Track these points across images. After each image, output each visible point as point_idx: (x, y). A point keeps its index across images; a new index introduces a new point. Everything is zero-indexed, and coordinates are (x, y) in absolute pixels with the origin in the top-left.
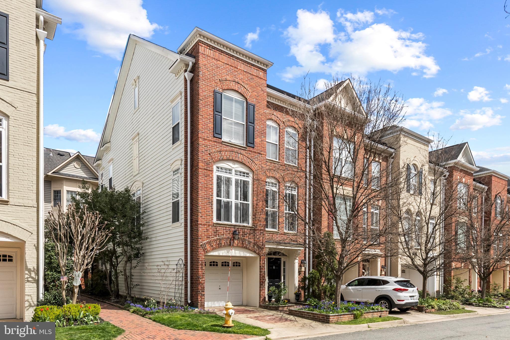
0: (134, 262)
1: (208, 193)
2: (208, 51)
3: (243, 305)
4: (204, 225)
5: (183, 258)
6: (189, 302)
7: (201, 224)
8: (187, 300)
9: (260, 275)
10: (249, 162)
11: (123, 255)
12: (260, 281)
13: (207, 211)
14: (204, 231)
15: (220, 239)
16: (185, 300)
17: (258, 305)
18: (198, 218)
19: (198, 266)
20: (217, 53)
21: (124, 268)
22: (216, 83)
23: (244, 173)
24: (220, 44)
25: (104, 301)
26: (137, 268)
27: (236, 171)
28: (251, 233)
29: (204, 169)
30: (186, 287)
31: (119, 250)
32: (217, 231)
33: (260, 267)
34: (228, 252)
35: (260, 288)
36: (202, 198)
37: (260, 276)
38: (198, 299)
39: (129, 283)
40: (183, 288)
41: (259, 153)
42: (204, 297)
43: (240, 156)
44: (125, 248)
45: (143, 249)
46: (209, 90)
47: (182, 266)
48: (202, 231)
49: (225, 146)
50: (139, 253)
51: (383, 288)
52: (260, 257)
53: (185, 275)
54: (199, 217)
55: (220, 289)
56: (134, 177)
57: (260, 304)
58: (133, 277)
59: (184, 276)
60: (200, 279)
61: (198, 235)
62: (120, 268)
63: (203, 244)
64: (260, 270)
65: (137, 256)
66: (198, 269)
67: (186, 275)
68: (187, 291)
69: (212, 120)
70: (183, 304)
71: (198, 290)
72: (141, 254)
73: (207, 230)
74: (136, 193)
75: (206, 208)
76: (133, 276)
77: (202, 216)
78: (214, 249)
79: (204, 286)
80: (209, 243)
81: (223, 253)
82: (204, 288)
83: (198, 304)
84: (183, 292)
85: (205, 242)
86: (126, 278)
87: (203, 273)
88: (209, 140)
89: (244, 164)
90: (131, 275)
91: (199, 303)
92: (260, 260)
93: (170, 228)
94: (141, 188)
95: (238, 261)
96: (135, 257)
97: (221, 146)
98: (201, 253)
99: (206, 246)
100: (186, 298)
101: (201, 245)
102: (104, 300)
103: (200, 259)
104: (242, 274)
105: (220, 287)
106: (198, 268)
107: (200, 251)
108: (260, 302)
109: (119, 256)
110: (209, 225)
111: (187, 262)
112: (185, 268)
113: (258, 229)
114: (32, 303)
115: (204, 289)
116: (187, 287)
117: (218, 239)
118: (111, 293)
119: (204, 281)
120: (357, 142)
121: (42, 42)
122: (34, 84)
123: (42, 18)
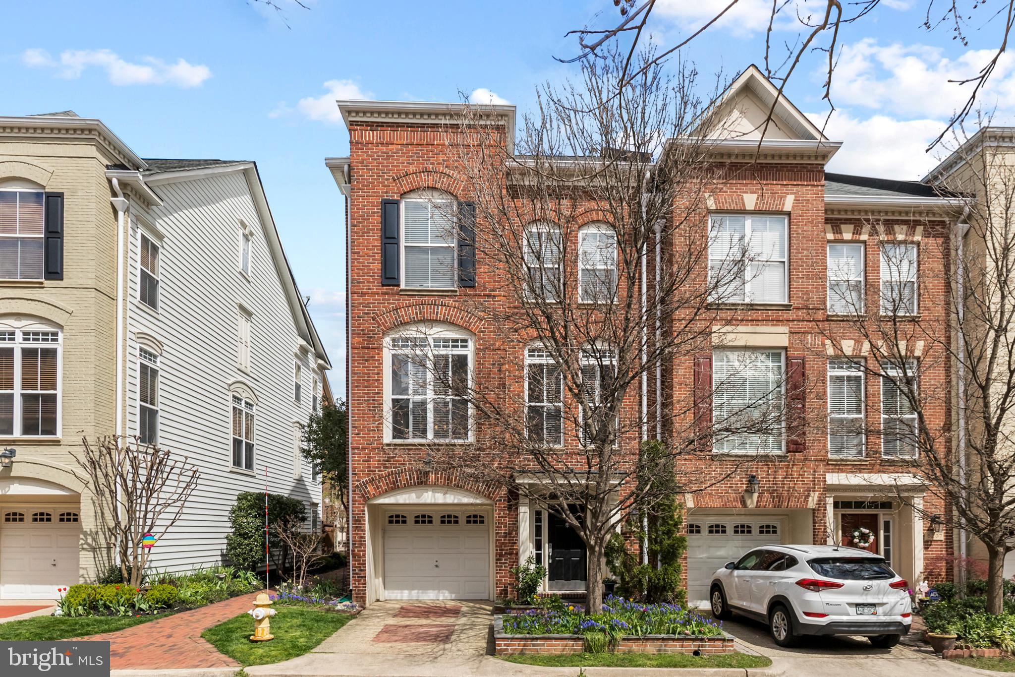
1: (370, 390)
2: (369, 133)
3: (490, 599)
4: (364, 449)
7: (356, 448)
9: (497, 540)
10: (462, 318)
13: (368, 424)
14: (363, 461)
15: (397, 473)
20: (388, 132)
22: (385, 186)
23: (455, 341)
24: (393, 113)
27: (435, 340)
28: (469, 457)
29: (363, 348)
32: (391, 457)
36: (358, 400)
41: (489, 296)
43: (442, 309)
46: (371, 202)
48: (359, 461)
49: (406, 298)
51: (782, 578)
52: (495, 504)
55: (437, 566)
57: (496, 600)
60: (356, 547)
61: (352, 467)
63: (360, 484)
69: (378, 257)
73: (369, 457)
75: (368, 417)
77: (357, 434)
80: (372, 481)
81: (406, 500)
83: (352, 594)
85: (364, 480)
87: (362, 537)
88: (373, 294)
89: (452, 324)
91: (354, 592)
92: (496, 511)
97: (397, 300)
98: (357, 501)
99: (367, 488)
101: (357, 486)
103: (355, 511)
104: (487, 538)
105: (437, 564)
107: (355, 497)
108: (496, 597)
110: (373, 449)
114: (88, 579)
115: (364, 567)
117: (392, 473)
120: (797, 210)
121: (121, 214)
122: (93, 275)
123: (115, 182)
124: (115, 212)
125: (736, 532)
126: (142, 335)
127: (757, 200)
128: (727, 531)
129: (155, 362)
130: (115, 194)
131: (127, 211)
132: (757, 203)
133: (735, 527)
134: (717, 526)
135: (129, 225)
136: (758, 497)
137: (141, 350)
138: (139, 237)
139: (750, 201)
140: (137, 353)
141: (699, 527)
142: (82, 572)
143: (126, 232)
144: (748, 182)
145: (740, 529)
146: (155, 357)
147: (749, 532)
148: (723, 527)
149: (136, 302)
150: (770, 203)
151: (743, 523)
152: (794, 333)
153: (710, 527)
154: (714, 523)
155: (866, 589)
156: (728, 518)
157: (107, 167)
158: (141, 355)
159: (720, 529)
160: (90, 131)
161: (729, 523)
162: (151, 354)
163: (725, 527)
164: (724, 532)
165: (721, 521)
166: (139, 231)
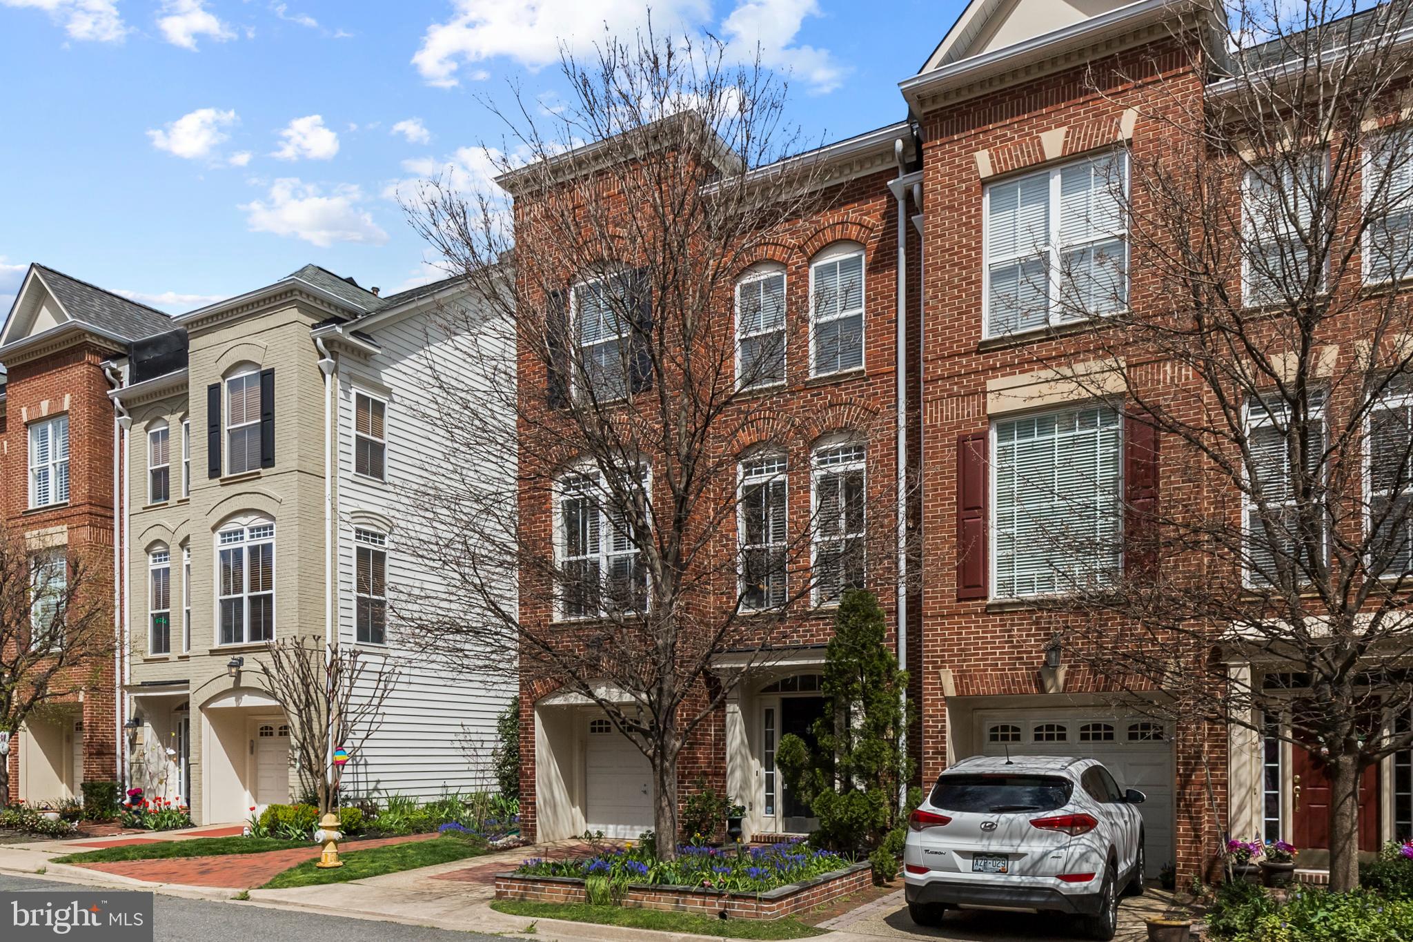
29: (529, 498)
32: (559, 642)
48: (527, 649)
49: (574, 421)
55: (645, 792)
63: (527, 680)
69: (544, 372)
75: (536, 590)
77: (525, 614)
78: (551, 691)
85: (531, 674)
88: (540, 424)
97: (565, 426)
98: (524, 703)
99: (533, 685)
101: (524, 684)
103: (523, 716)
107: (523, 698)
120: (1144, 132)
121: (328, 377)
122: (295, 456)
123: (319, 341)
124: (324, 376)
125: (1084, 737)
126: (358, 514)
127: (1067, 136)
128: (1068, 737)
129: (382, 543)
130: (322, 356)
131: (335, 371)
132: (1066, 142)
133: (1082, 729)
134: (1050, 727)
135: (339, 387)
136: (1067, 673)
137: (358, 531)
138: (353, 398)
139: (1053, 142)
140: (353, 535)
141: (1018, 730)
142: (291, 791)
143: (333, 395)
144: (1050, 108)
145: (1091, 732)
146: (382, 537)
147: (1109, 737)
148: (1061, 728)
149: (350, 476)
150: (1091, 135)
151: (1096, 721)
152: (1135, 366)
153: (1036, 730)
154: (1045, 722)
155: (989, 828)
156: (1071, 712)
157: (314, 326)
158: (357, 537)
159: (1056, 733)
160: (292, 291)
161: (1073, 722)
162: (374, 535)
163: (1064, 729)
164: (1062, 737)
165: (1057, 718)
166: (353, 392)
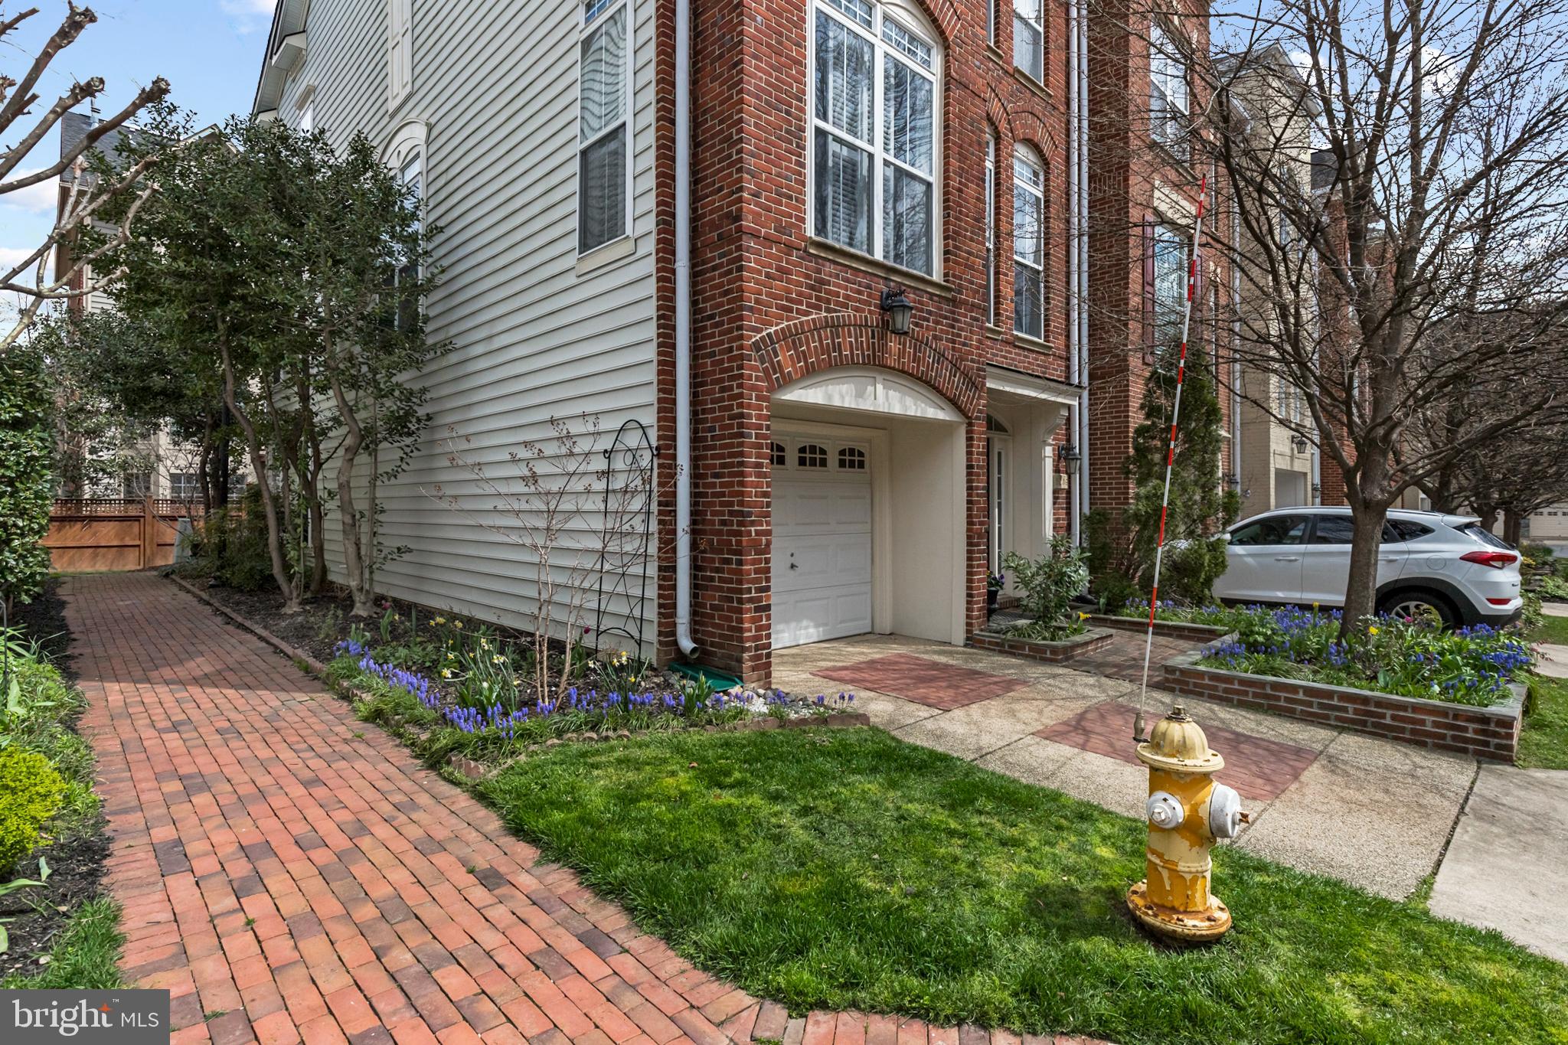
0: (389, 453)
1: (783, 82)
3: (877, 630)
4: (768, 241)
5: (649, 418)
6: (687, 644)
7: (755, 236)
8: (674, 633)
9: (969, 502)
11: (340, 424)
12: (968, 530)
13: (779, 175)
14: (768, 275)
15: (835, 326)
16: (660, 634)
17: (959, 636)
18: (740, 200)
19: (742, 454)
21: (343, 479)
23: (914, 41)
25: (248, 623)
26: (402, 479)
27: (886, 21)
28: (941, 316)
30: (668, 570)
31: (324, 406)
32: (822, 282)
33: (969, 467)
34: (860, 395)
35: (969, 559)
37: (969, 509)
38: (741, 630)
39: (364, 540)
40: (652, 571)
42: (769, 618)
44: (350, 396)
45: (428, 396)
47: (647, 456)
48: (759, 272)
50: (409, 413)
51: (1409, 552)
52: (970, 424)
53: (660, 504)
54: (745, 195)
55: (792, 566)
56: (392, 116)
57: (968, 631)
58: (381, 517)
59: (654, 508)
60: (753, 523)
61: (741, 289)
62: (327, 480)
63: (762, 338)
64: (969, 481)
65: (400, 425)
66: (742, 474)
67: (668, 503)
68: (674, 587)
70: (650, 655)
71: (740, 582)
72: (419, 420)
73: (779, 269)
74: (399, 176)
75: (778, 156)
76: (382, 511)
77: (756, 195)
78: (811, 372)
79: (767, 561)
80: (790, 338)
81: (842, 397)
82: (768, 570)
83: (740, 661)
84: (652, 592)
85: (772, 330)
86: (348, 519)
87: (766, 495)
90: (376, 509)
91: (746, 655)
92: (970, 439)
93: (571, 279)
94: (423, 149)
95: (857, 446)
96: (390, 432)
98: (753, 388)
99: (776, 355)
100: (667, 625)
101: (756, 346)
102: (250, 614)
103: (750, 416)
104: (869, 501)
105: (793, 560)
106: (742, 464)
107: (750, 378)
108: (968, 624)
109: (324, 432)
110: (790, 247)
111: (674, 438)
112: (660, 466)
113: (965, 303)
115: (768, 580)
116: (674, 569)
117: (827, 324)
118: (285, 587)
119: (768, 533)
